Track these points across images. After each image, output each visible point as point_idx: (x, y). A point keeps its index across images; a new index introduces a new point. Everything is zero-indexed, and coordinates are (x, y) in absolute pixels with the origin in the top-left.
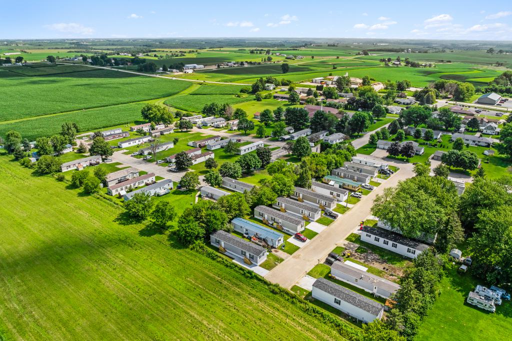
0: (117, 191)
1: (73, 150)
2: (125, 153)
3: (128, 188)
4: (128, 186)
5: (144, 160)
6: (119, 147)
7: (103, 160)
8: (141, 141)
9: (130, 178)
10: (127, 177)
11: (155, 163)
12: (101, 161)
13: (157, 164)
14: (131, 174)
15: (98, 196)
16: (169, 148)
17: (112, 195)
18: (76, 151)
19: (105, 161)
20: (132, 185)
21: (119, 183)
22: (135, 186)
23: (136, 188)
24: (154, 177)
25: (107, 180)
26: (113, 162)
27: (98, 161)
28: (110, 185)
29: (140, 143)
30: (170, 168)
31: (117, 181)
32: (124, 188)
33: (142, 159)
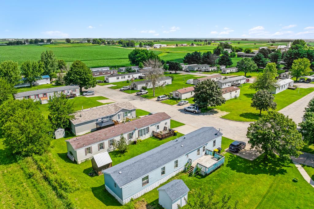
0: (89, 150)
1: (51, 83)
2: (111, 88)
3: (117, 143)
4: (118, 139)
5: (138, 95)
6: (105, 82)
7: (82, 93)
8: (131, 77)
9: (120, 121)
10: (115, 119)
11: (156, 99)
12: (78, 94)
13: (158, 101)
14: (122, 113)
15: (33, 169)
16: (166, 84)
17: (75, 162)
18: (54, 84)
19: (85, 94)
20: (126, 136)
21: (98, 129)
22: (133, 140)
23: (135, 143)
24: (168, 121)
25: (74, 122)
26: (95, 96)
27: (74, 93)
28: (80, 132)
29: (129, 79)
30: (182, 107)
31: (93, 126)
32: (106, 143)
33: (135, 94)
